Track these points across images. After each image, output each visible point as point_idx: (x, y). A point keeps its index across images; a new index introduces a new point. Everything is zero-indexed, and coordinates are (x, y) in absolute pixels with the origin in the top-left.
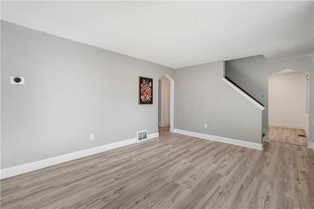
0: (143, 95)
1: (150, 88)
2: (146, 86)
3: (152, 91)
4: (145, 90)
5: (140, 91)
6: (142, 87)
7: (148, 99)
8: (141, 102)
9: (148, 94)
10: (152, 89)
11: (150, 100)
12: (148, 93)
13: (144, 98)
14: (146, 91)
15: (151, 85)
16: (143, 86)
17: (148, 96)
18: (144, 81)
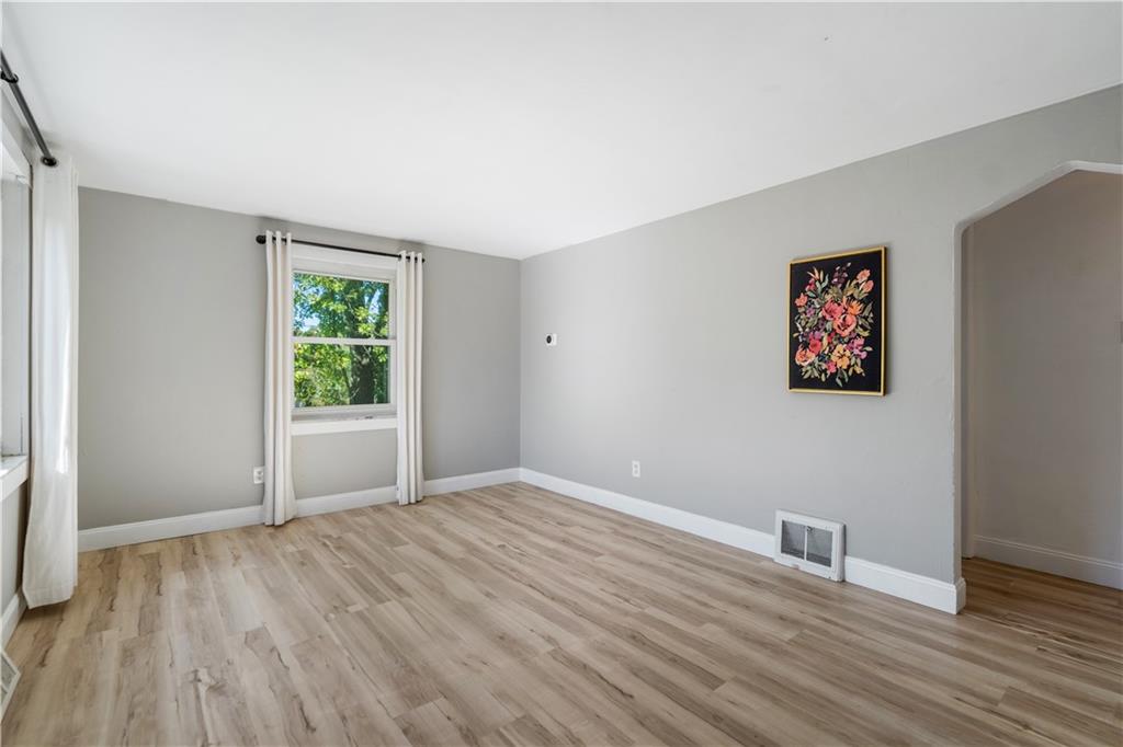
0: (806, 346)
1: (856, 307)
2: (828, 297)
3: (877, 318)
4: (824, 318)
5: (793, 329)
6: (801, 310)
7: (843, 364)
8: (798, 379)
9: (840, 339)
10: (876, 311)
11: (859, 370)
12: (847, 332)
13: (813, 357)
14: (828, 326)
15: (867, 287)
16: (809, 304)
17: (840, 348)
18: (817, 275)
